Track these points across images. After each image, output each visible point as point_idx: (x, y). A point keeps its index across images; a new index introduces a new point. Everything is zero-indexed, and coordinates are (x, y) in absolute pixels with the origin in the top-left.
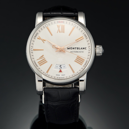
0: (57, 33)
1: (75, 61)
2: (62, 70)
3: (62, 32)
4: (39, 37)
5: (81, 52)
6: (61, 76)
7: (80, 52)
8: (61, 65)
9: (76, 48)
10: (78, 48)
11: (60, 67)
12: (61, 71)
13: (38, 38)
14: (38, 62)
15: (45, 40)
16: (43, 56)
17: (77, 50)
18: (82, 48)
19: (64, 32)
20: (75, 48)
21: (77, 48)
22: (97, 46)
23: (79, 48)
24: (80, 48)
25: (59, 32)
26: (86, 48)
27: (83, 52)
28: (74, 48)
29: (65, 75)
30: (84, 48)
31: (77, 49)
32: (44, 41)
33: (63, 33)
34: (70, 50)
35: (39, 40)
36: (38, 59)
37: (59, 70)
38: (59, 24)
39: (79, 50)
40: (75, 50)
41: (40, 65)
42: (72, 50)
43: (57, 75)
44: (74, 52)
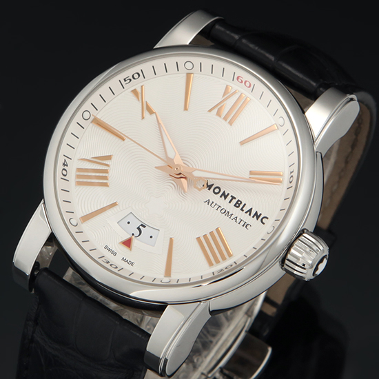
0: (210, 111)
1: (198, 239)
2: (135, 242)
3: (225, 119)
4: (139, 90)
5: (242, 223)
6: (116, 260)
7: (238, 220)
8: (145, 223)
9: (233, 198)
10: (238, 204)
11: (139, 228)
12: (128, 243)
13: (135, 92)
14: (79, 170)
15: (151, 112)
16: (109, 158)
17: (230, 207)
18: (253, 213)
19: (231, 123)
20: (229, 198)
21: (234, 201)
23: (241, 206)
24: (246, 209)
25: (216, 110)
26: (264, 220)
27: (246, 225)
28: (225, 196)
29: (132, 263)
30: (257, 216)
31: (235, 205)
32: (146, 114)
33: (226, 124)
34: (209, 194)
35: (134, 98)
36: (88, 158)
37: (126, 237)
38: (235, 86)
39: (237, 212)
40: (224, 204)
41: (79, 184)
42: (217, 199)
43: (109, 249)
44: (216, 207)
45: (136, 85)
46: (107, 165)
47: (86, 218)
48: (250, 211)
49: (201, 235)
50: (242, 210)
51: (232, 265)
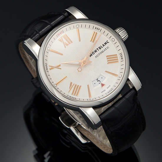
0: (65, 47)
1: (108, 63)
2: (103, 83)
3: (70, 43)
4: (51, 68)
5: (107, 49)
6: (107, 90)
7: (105, 50)
8: (97, 78)
9: (97, 49)
10: (100, 48)
11: (98, 81)
12: (103, 85)
14: (72, 94)
16: (71, 83)
17: (100, 51)
18: (104, 45)
19: (72, 42)
20: (97, 50)
21: (99, 49)
22: (117, 30)
23: (101, 47)
24: (102, 46)
25: (66, 46)
26: (108, 42)
28: (96, 51)
29: (110, 86)
30: (106, 43)
31: (100, 49)
32: (60, 67)
34: (94, 56)
35: (53, 70)
36: (69, 90)
37: (100, 85)
38: (59, 37)
39: (102, 49)
40: (98, 52)
41: (77, 95)
42: (96, 54)
43: (103, 92)
44: (99, 55)
45: (49, 68)
46: (74, 84)
47: (90, 95)
48: (103, 45)
50: (102, 47)
51: (121, 55)
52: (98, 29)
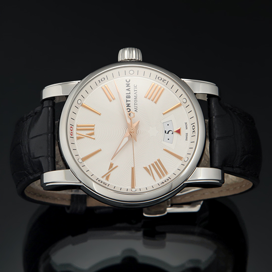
0: (94, 139)
1: (156, 103)
3: (93, 130)
4: (105, 178)
5: (136, 89)
6: (189, 131)
7: (136, 92)
8: (164, 132)
9: (127, 101)
11: (168, 133)
12: (179, 132)
13: (107, 179)
14: (160, 177)
15: (111, 165)
16: (146, 168)
17: (132, 99)
18: (128, 88)
20: (128, 103)
21: (128, 99)
23: (128, 95)
24: (128, 92)
25: (92, 136)
26: (128, 81)
27: (136, 87)
28: (128, 105)
29: (186, 123)
30: (128, 85)
31: (130, 98)
32: (114, 167)
33: (95, 128)
35: (110, 177)
36: (152, 177)
37: (176, 134)
38: (75, 136)
39: (132, 95)
40: (132, 103)
41: (166, 172)
42: (132, 108)
43: (187, 138)
44: (136, 105)
45: (104, 180)
46: (149, 166)
47: (180, 158)
48: (128, 90)
49: (153, 103)
50: (130, 93)
51: (158, 78)
52: (103, 79)
